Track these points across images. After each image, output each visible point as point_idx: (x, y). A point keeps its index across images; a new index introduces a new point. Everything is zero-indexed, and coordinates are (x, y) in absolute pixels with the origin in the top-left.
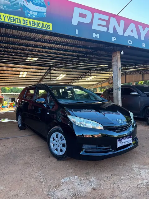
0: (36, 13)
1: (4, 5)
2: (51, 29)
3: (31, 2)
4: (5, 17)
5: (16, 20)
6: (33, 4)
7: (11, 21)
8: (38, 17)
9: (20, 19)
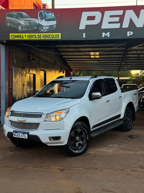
0: (48, 27)
1: (25, 27)
2: (60, 38)
4: (25, 36)
5: (33, 36)
6: (45, 20)
7: (30, 38)
8: (49, 30)
9: (36, 35)
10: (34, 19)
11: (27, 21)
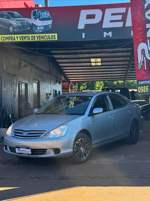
1: (17, 28)
2: (56, 39)
3: (38, 19)
4: (17, 38)
5: (26, 37)
6: (40, 20)
7: (23, 40)
8: (45, 30)
9: (29, 36)
10: (27, 19)
11: (19, 21)
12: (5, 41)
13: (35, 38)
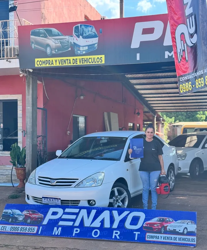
0: (87, 48)
1: (55, 49)
2: (103, 62)
3: (81, 37)
4: (56, 62)
5: (66, 61)
6: (83, 38)
7: (62, 64)
8: (89, 51)
9: (70, 59)
10: (67, 37)
11: (59, 41)
12: (42, 66)
13: (77, 61)
